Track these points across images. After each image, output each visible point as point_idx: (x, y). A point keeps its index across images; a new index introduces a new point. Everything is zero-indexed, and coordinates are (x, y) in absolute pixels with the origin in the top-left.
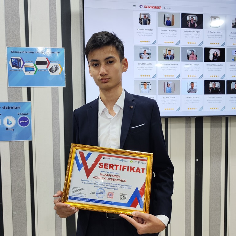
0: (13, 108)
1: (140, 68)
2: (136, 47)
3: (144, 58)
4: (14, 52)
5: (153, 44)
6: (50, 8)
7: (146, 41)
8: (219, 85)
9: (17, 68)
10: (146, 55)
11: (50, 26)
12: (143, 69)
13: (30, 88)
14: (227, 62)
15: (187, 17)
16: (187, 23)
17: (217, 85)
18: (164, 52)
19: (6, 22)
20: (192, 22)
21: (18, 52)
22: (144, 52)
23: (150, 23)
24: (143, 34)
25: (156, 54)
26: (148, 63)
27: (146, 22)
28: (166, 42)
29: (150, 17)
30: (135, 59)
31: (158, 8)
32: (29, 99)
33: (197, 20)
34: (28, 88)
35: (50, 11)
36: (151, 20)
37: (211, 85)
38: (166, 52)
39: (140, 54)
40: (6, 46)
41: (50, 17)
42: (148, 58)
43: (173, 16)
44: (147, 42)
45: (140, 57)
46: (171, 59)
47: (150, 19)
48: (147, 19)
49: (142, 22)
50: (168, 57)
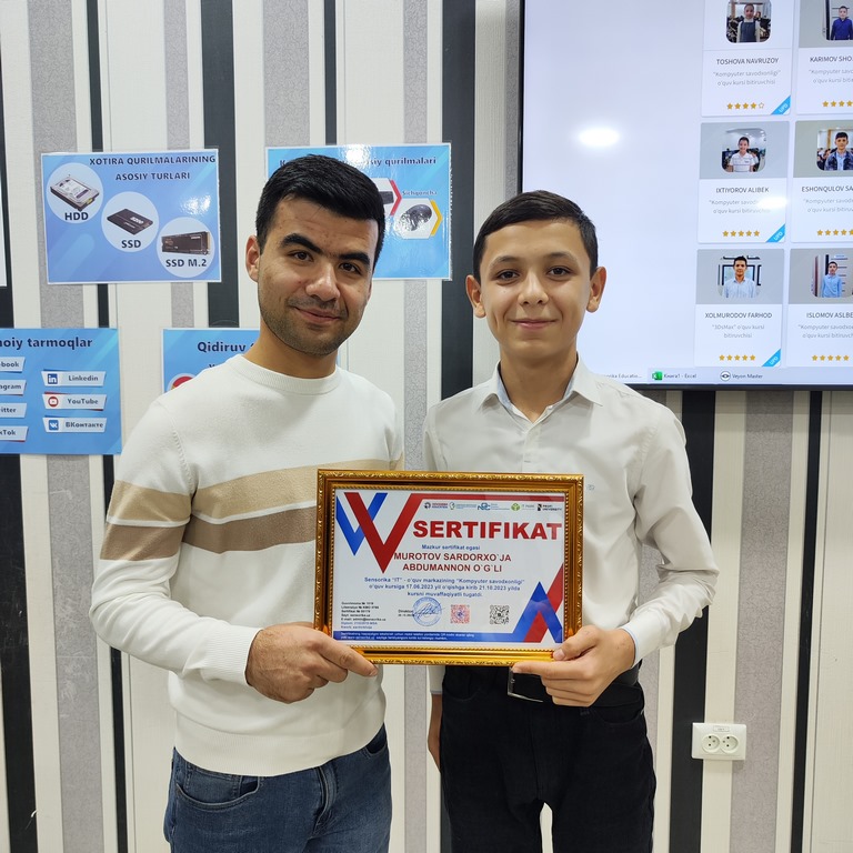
1: (721, 207)
2: (708, 129)
3: (740, 168)
5: (777, 112)
6: (405, 9)
7: (750, 104)
10: (748, 156)
11: (405, 70)
12: (733, 207)
18: (821, 142)
19: (265, 67)
22: (740, 144)
23: (768, 33)
24: (737, 79)
25: (784, 151)
26: (754, 187)
27: (754, 30)
28: (829, 102)
29: (768, 11)
30: (703, 176)
35: (405, 18)
36: (771, 23)
38: (829, 141)
39: (724, 154)
40: (267, 145)
41: (406, 39)
42: (756, 168)
44: (753, 106)
45: (725, 165)
46: (845, 168)
47: (769, 21)
48: (756, 19)
49: (739, 33)
50: (835, 159)
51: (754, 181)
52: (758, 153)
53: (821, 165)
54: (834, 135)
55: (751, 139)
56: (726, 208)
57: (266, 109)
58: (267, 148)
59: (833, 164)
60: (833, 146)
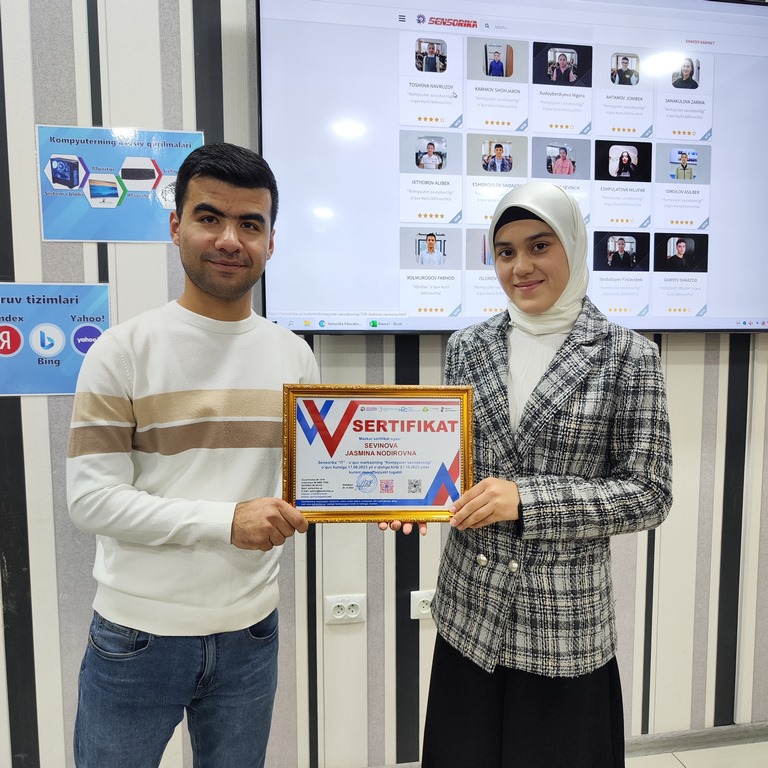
0: (59, 300)
1: (416, 195)
2: (404, 135)
3: (429, 166)
4: (59, 141)
5: (453, 126)
7: (434, 118)
8: (634, 246)
9: (67, 188)
10: (434, 156)
12: (425, 195)
13: (105, 245)
14: (657, 181)
15: (549, 53)
16: (550, 69)
17: (630, 246)
18: (485, 150)
19: (33, 54)
20: (563, 67)
21: (72, 142)
22: (428, 148)
23: (445, 66)
24: (425, 99)
25: (459, 156)
26: (439, 181)
27: (435, 64)
28: (490, 121)
29: (445, 50)
30: (402, 171)
31: (468, 24)
32: (103, 276)
33: (576, 62)
34: (100, 245)
37: (612, 245)
40: (36, 122)
41: (162, 42)
42: (440, 166)
43: (511, 48)
44: (437, 120)
45: (418, 163)
46: (502, 170)
47: (445, 57)
48: (436, 55)
49: (424, 65)
50: (494, 163)
51: (439, 176)
52: (441, 155)
53: (485, 167)
54: (493, 145)
55: (436, 145)
56: (420, 195)
57: (35, 91)
58: (37, 125)
59: (494, 167)
60: (493, 154)
